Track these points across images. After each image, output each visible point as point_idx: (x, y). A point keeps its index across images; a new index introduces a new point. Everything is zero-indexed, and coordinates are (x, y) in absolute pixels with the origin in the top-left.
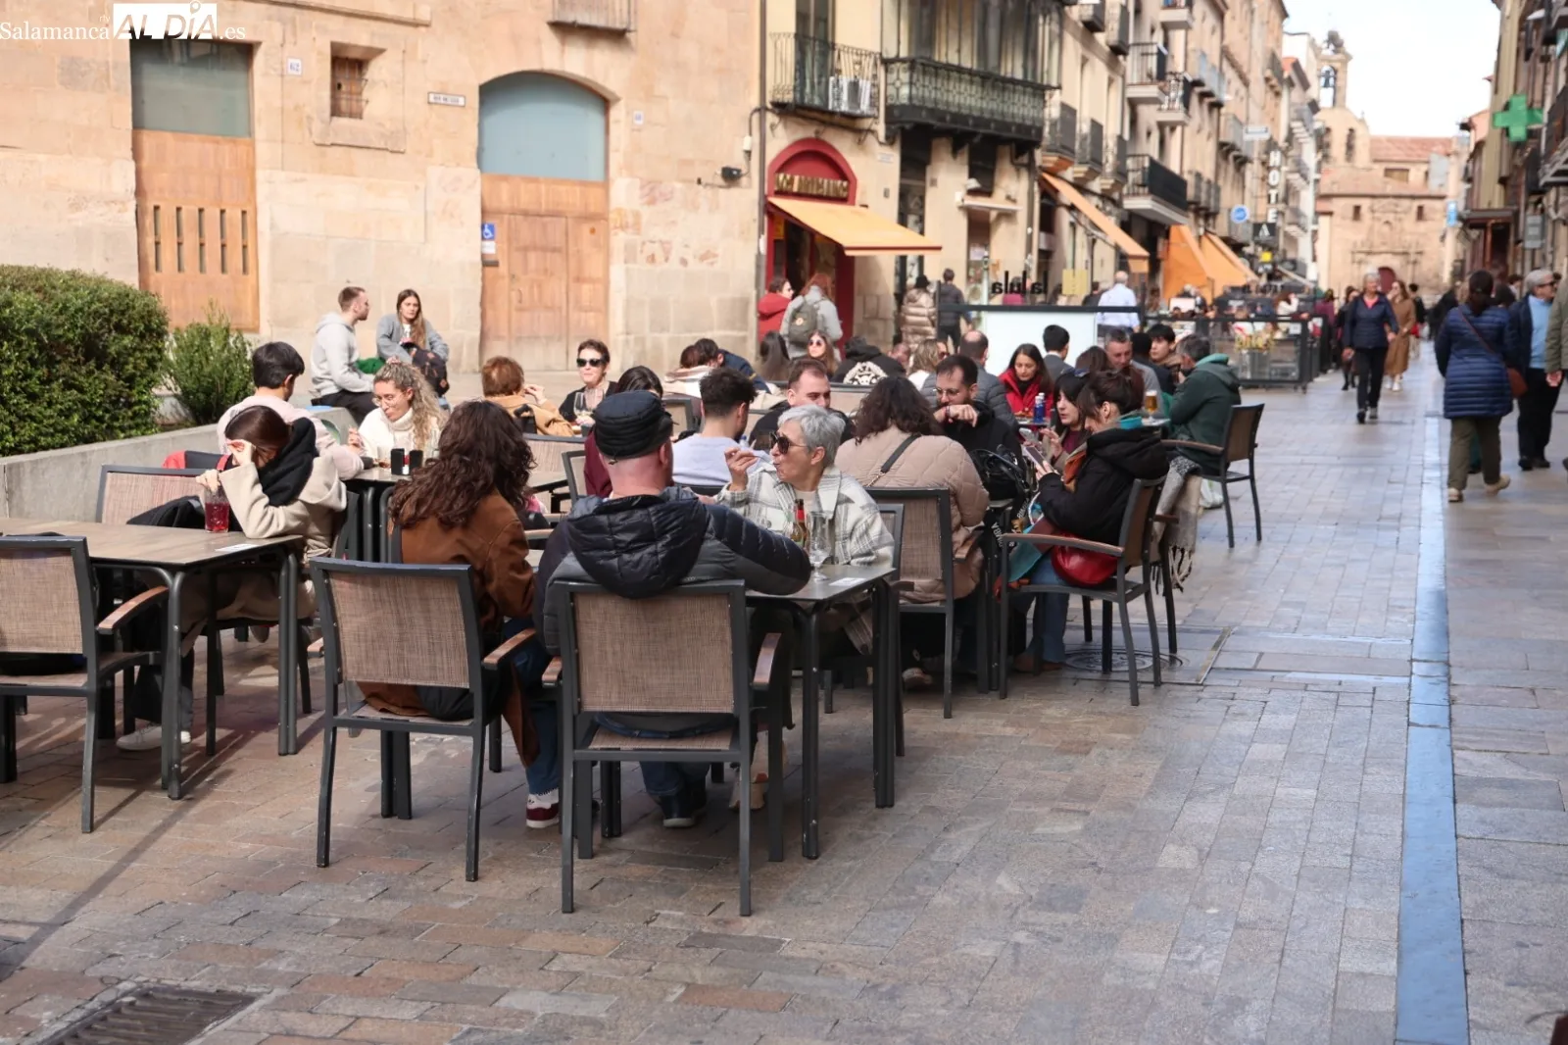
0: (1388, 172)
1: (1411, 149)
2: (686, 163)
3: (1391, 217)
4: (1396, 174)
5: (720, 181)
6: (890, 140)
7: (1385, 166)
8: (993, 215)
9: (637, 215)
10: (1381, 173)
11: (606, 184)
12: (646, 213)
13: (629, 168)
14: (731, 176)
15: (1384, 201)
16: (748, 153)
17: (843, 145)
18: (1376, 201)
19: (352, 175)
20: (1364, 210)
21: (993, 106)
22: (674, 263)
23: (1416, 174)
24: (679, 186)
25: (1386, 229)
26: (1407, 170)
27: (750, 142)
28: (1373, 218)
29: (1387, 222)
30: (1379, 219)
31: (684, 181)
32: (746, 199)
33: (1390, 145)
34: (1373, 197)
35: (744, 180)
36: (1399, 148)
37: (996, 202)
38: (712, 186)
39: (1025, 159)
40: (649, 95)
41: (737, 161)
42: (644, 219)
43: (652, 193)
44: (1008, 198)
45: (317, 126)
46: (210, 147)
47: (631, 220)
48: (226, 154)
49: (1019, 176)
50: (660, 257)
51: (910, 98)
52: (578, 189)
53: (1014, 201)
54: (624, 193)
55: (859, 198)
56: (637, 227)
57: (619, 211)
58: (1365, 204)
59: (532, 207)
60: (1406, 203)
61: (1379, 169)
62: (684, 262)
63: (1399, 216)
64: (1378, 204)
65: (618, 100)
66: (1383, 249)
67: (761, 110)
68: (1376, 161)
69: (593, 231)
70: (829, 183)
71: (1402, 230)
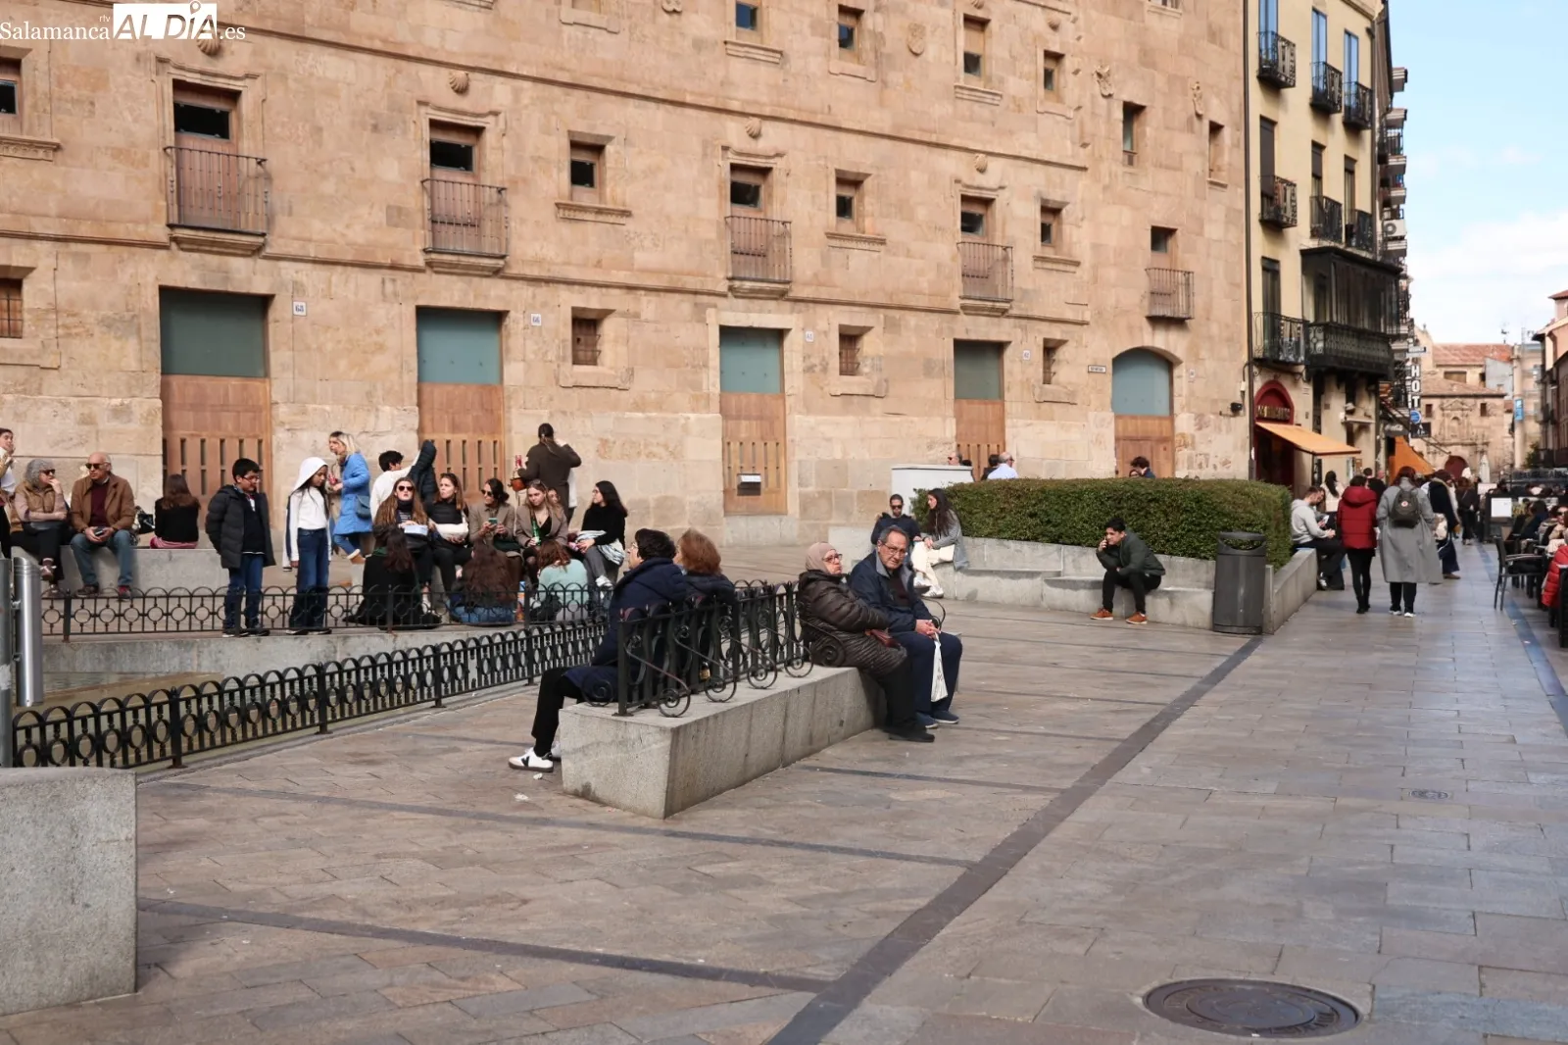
0: (1447, 375)
1: (1464, 355)
2: (1215, 402)
3: (1458, 414)
4: (1455, 376)
5: (1230, 413)
6: (1308, 381)
7: (1444, 369)
8: (1356, 426)
9: (1193, 437)
10: (1441, 375)
11: (1172, 415)
12: (1198, 434)
13: (1187, 407)
14: (1236, 408)
15: (1452, 400)
16: (1243, 392)
17: (1286, 383)
18: (1445, 401)
19: (1052, 419)
20: (1435, 408)
21: (1363, 351)
22: (1211, 467)
23: (1472, 377)
24: (1212, 417)
25: (1455, 424)
26: (1465, 373)
27: (1244, 386)
28: (1443, 415)
29: (1455, 418)
30: (1448, 415)
31: (1214, 414)
32: (1243, 422)
33: (1446, 352)
34: (1442, 397)
35: (1241, 412)
36: (1455, 355)
37: (1359, 417)
38: (1226, 415)
39: (1373, 387)
40: (1198, 359)
41: (1238, 399)
42: (1197, 440)
43: (1201, 423)
44: (1366, 415)
45: (1037, 391)
46: (983, 407)
47: (1189, 441)
48: (990, 410)
49: (1370, 400)
50: (1204, 465)
51: (1325, 349)
52: (1157, 422)
53: (1370, 417)
54: (1184, 423)
55: (1295, 420)
56: (1193, 445)
57: (1183, 435)
58: (1436, 403)
59: (1133, 434)
60: (1470, 401)
61: (1441, 372)
62: (1215, 467)
63: (1466, 412)
64: (1447, 402)
65: (1179, 362)
66: (1453, 441)
67: (1249, 364)
68: (1439, 366)
69: (1165, 449)
70: (1281, 411)
71: (1469, 424)
